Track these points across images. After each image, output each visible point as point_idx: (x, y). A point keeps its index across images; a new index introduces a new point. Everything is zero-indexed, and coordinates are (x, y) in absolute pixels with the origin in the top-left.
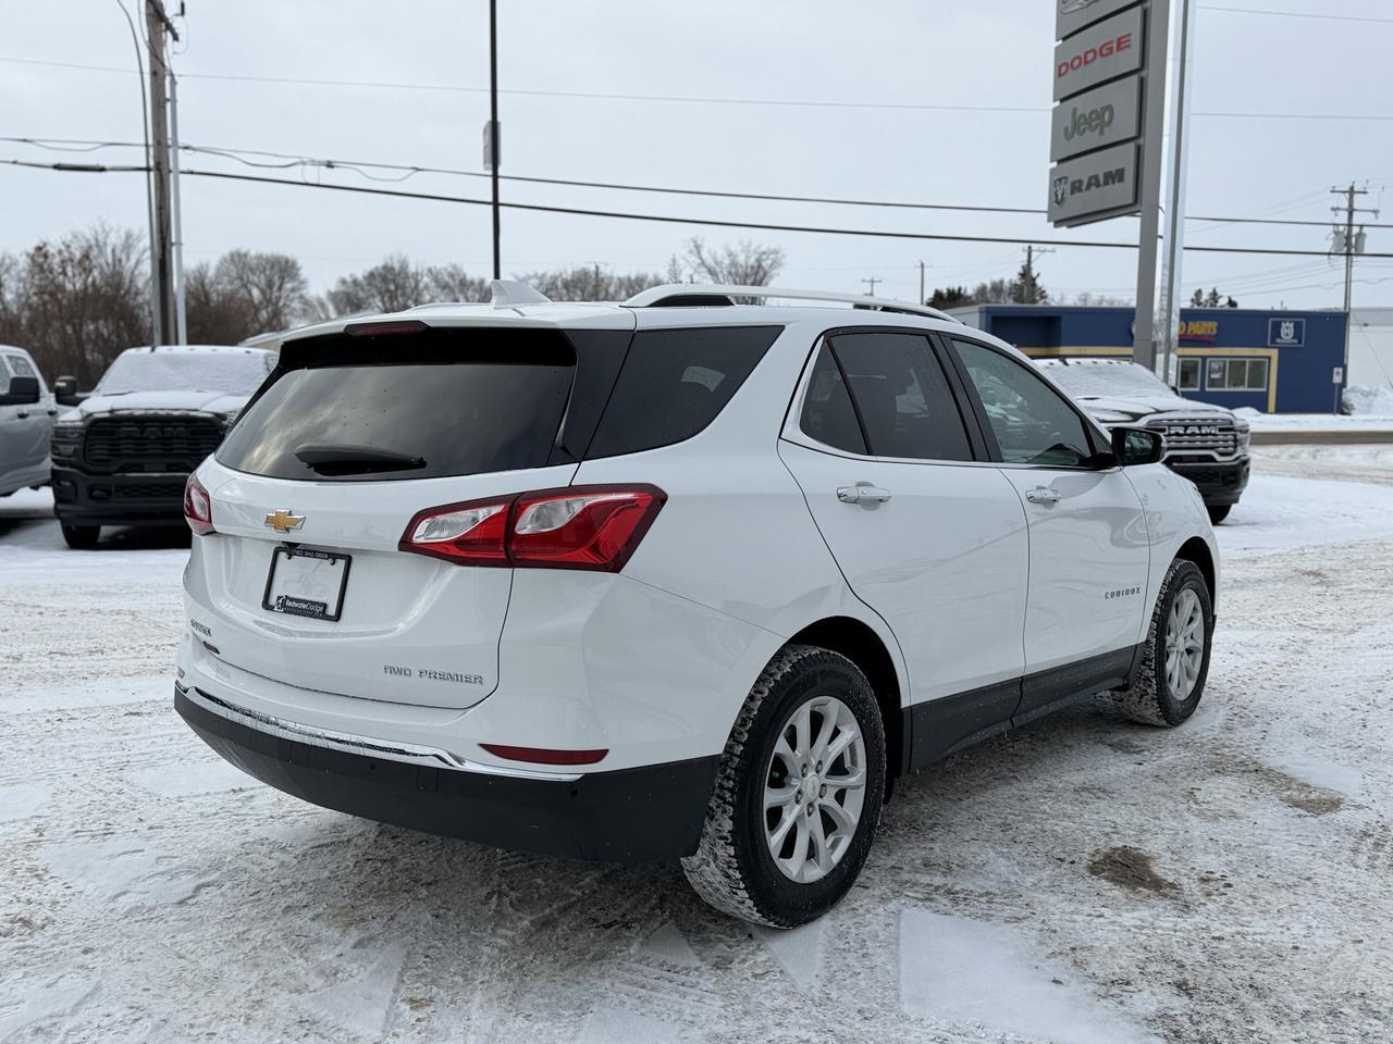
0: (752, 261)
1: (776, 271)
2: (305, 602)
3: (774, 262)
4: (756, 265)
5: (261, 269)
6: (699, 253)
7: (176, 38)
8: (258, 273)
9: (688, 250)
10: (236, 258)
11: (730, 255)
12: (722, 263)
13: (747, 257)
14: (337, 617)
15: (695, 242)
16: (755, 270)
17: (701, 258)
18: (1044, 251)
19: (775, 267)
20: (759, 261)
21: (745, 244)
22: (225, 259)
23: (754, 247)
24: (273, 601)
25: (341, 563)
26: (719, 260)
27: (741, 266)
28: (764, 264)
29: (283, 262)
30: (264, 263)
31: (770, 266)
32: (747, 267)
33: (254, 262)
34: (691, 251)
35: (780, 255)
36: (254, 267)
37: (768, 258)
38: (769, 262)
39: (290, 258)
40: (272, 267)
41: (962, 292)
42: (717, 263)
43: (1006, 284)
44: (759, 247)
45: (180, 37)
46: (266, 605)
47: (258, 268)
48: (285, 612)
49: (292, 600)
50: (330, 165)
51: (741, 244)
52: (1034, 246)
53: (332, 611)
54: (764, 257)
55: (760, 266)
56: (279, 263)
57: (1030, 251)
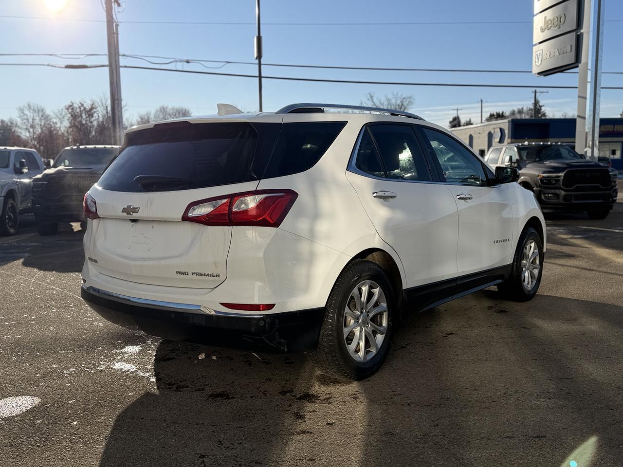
0: (399, 102)
1: (410, 107)
3: (409, 102)
4: (400, 104)
5: (174, 114)
6: (372, 100)
7: (119, 5)
8: (173, 116)
9: (366, 99)
10: (163, 110)
11: (387, 100)
12: (383, 104)
13: (396, 100)
15: (370, 95)
16: (400, 107)
17: (373, 102)
18: (542, 92)
19: (410, 105)
20: (402, 102)
21: (395, 94)
22: (157, 111)
23: (399, 95)
26: (382, 102)
27: (393, 105)
28: (404, 104)
29: (184, 111)
30: (175, 111)
31: (407, 105)
32: (396, 105)
33: (171, 111)
34: (368, 99)
35: (412, 99)
36: (171, 113)
37: (406, 101)
38: (407, 102)
39: (187, 109)
40: (179, 113)
41: (504, 114)
42: (381, 104)
43: (525, 109)
44: (402, 95)
45: (121, 5)
47: (172, 114)
50: (188, 62)
51: (393, 94)
52: (538, 90)
54: (404, 100)
55: (402, 104)
56: (182, 111)
57: (535, 92)
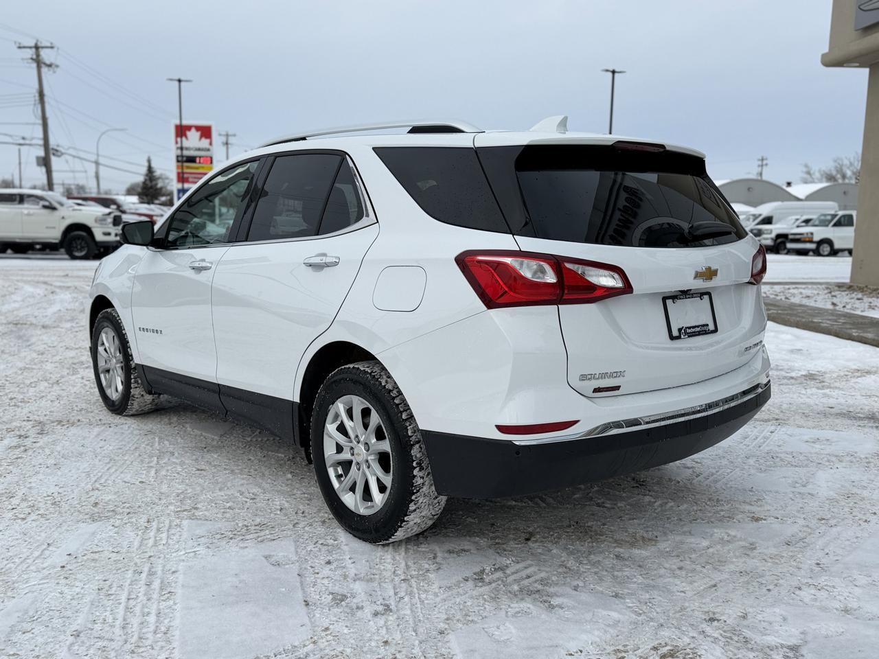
2: (698, 326)
14: (716, 330)
24: (675, 333)
25: (706, 297)
46: (672, 338)
48: (689, 337)
49: (689, 328)
53: (711, 327)
